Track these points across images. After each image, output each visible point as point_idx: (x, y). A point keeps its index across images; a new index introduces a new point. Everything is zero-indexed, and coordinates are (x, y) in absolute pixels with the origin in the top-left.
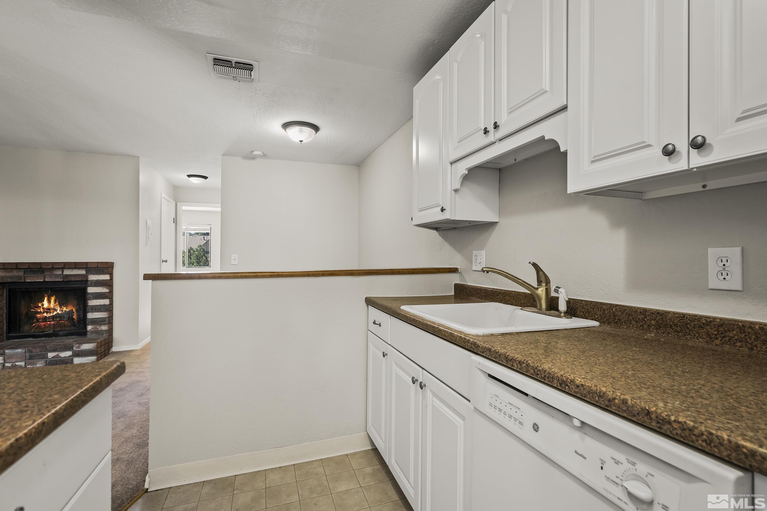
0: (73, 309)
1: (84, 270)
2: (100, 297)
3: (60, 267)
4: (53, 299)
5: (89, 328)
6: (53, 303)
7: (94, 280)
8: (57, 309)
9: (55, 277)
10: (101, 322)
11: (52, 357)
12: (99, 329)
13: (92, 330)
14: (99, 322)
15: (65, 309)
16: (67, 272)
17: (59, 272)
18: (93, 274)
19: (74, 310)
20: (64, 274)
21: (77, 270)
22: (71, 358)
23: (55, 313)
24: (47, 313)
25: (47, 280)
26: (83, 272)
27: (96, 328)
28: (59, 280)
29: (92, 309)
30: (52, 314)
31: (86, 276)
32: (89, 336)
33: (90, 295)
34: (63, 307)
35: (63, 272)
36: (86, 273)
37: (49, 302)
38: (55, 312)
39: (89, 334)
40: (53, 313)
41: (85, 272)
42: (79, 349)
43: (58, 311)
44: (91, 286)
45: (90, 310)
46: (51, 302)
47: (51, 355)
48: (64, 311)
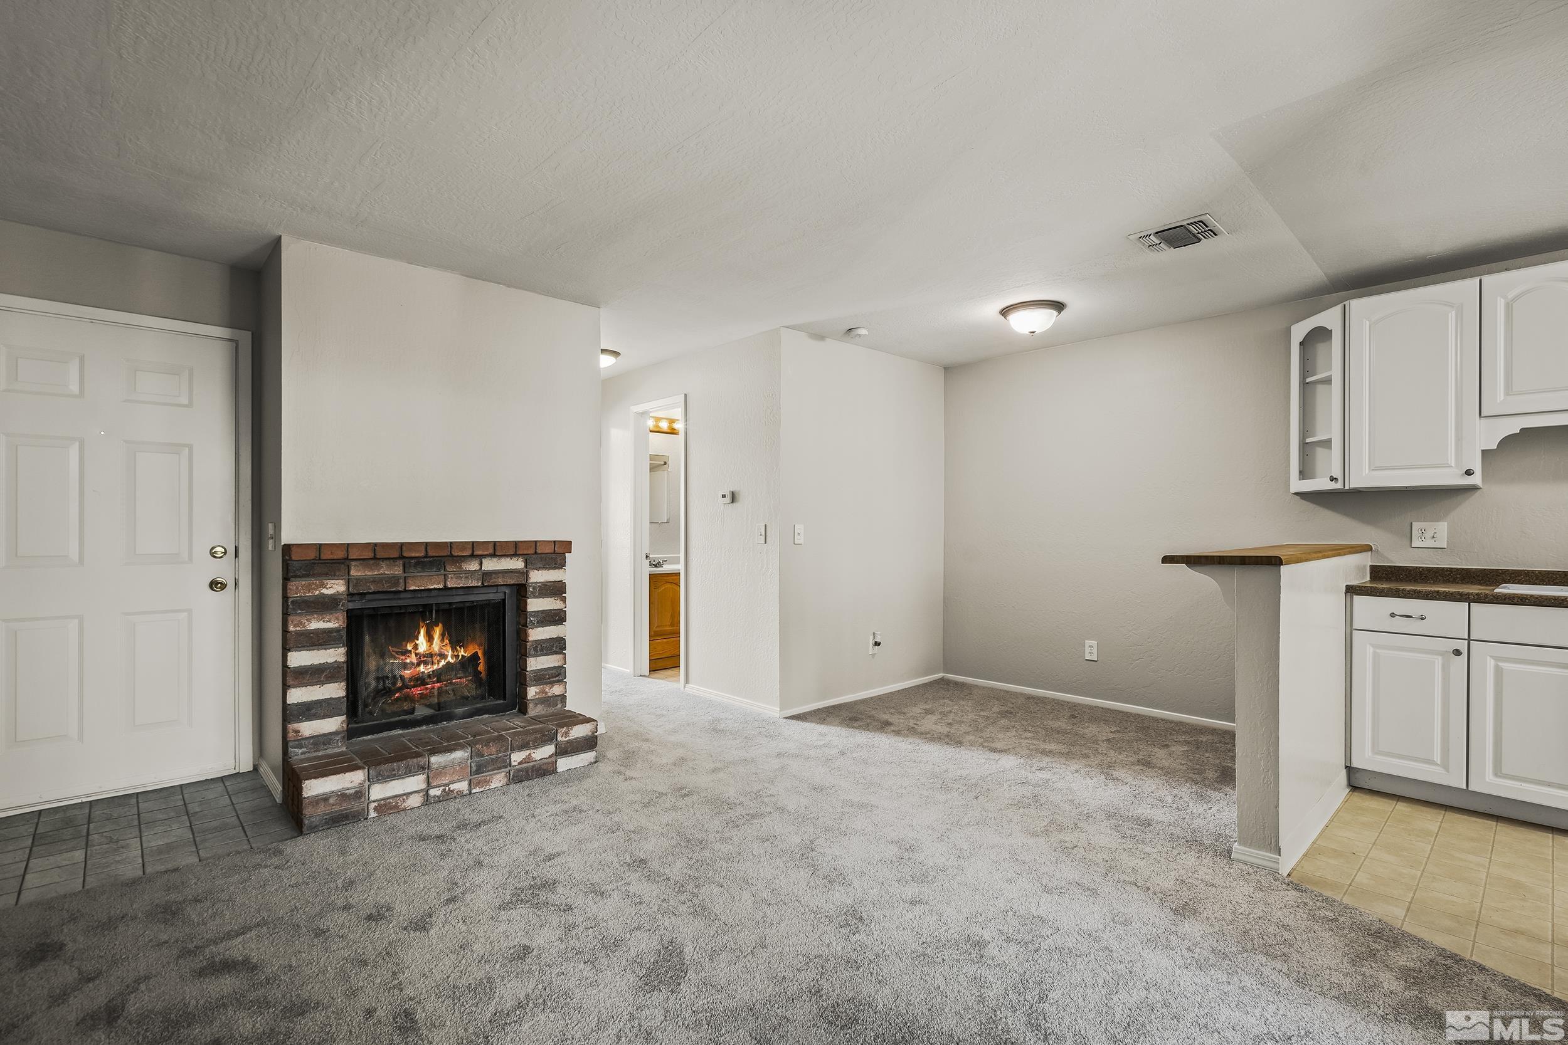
0: (478, 650)
1: (520, 559)
2: (550, 621)
3: (486, 553)
4: (437, 632)
5: (532, 692)
6: (439, 642)
7: (540, 583)
8: (446, 653)
9: (466, 577)
10: (553, 677)
11: (520, 763)
12: (549, 694)
13: (537, 697)
14: (549, 678)
15: (462, 653)
16: (490, 565)
17: (473, 566)
18: (538, 569)
19: (480, 654)
20: (483, 569)
21: (509, 559)
22: (553, 759)
23: (443, 663)
24: (426, 663)
25: (449, 585)
26: (518, 564)
27: (543, 691)
28: (475, 584)
29: (535, 649)
30: (436, 665)
31: (524, 574)
32: (533, 711)
33: (534, 616)
34: (458, 648)
35: (481, 564)
36: (526, 566)
37: (430, 638)
38: (443, 661)
39: (531, 705)
40: (438, 664)
41: (523, 564)
42: (567, 739)
43: (449, 659)
44: (535, 597)
45: (532, 652)
46: (433, 639)
47: (517, 757)
48: (460, 657)
